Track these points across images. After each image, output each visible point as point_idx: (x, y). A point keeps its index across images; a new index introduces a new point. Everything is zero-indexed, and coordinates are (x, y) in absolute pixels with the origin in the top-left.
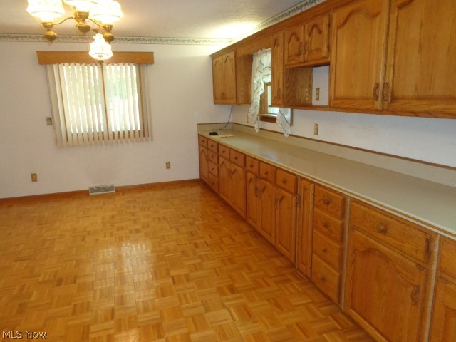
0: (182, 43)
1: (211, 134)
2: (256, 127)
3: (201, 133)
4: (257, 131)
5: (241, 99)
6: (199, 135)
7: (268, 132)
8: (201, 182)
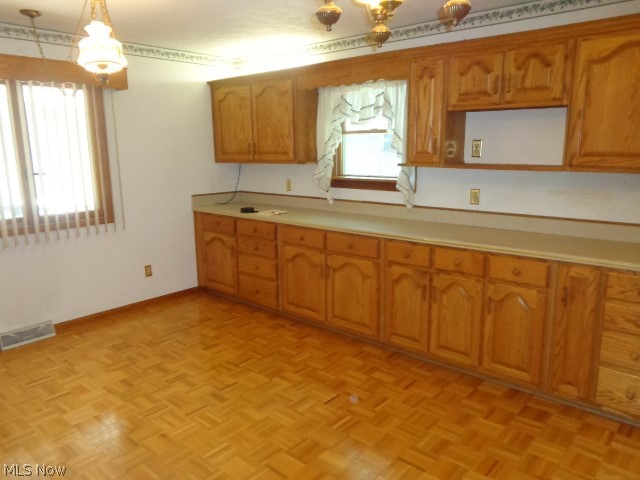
0: (165, 57)
1: (244, 210)
2: (329, 198)
3: (200, 210)
4: (331, 202)
5: (301, 154)
6: (195, 213)
7: (349, 204)
8: (203, 291)
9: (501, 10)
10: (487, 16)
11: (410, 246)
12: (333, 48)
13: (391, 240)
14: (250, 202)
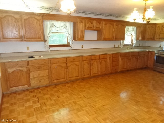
1: (30, 58)
9: (86, 12)
10: (89, 13)
11: (87, 56)
12: (45, 9)
13: (83, 56)
14: (31, 55)
